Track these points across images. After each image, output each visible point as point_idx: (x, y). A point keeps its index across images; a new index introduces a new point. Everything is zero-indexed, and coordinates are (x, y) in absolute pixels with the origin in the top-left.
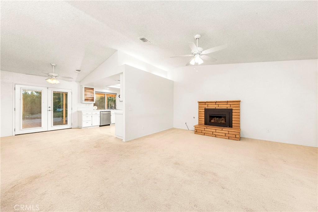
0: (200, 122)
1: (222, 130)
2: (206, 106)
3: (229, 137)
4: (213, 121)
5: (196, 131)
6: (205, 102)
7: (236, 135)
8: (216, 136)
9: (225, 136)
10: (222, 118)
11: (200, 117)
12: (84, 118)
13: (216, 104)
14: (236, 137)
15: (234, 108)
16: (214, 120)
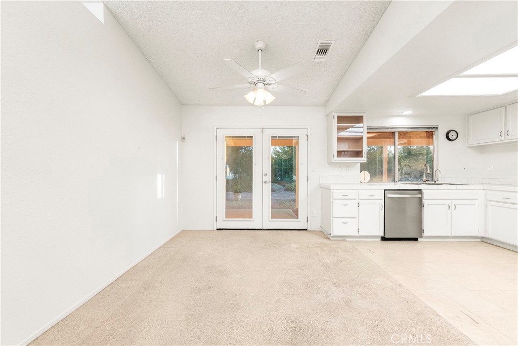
12: (337, 209)
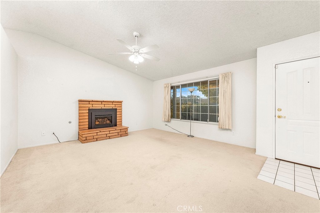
0: (82, 127)
3: (121, 135)
4: (97, 123)
5: (85, 139)
6: (89, 101)
10: (106, 119)
13: (102, 104)
14: (126, 133)
15: (118, 108)
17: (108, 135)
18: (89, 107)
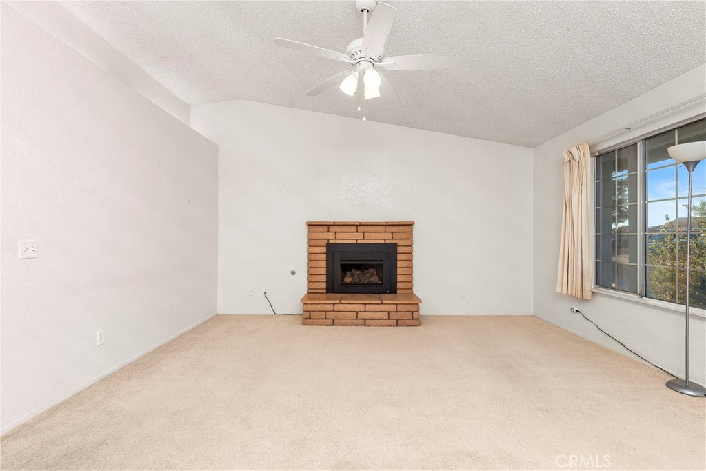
0: (314, 285)
1: (382, 304)
2: (331, 236)
3: (397, 320)
4: (348, 279)
5: (307, 315)
6: (329, 225)
7: (412, 312)
8: (365, 322)
9: (389, 319)
10: (371, 270)
11: (313, 271)
13: (357, 232)
14: (414, 317)
15: (400, 243)
16: (352, 275)
17: (361, 315)
18: (328, 240)
